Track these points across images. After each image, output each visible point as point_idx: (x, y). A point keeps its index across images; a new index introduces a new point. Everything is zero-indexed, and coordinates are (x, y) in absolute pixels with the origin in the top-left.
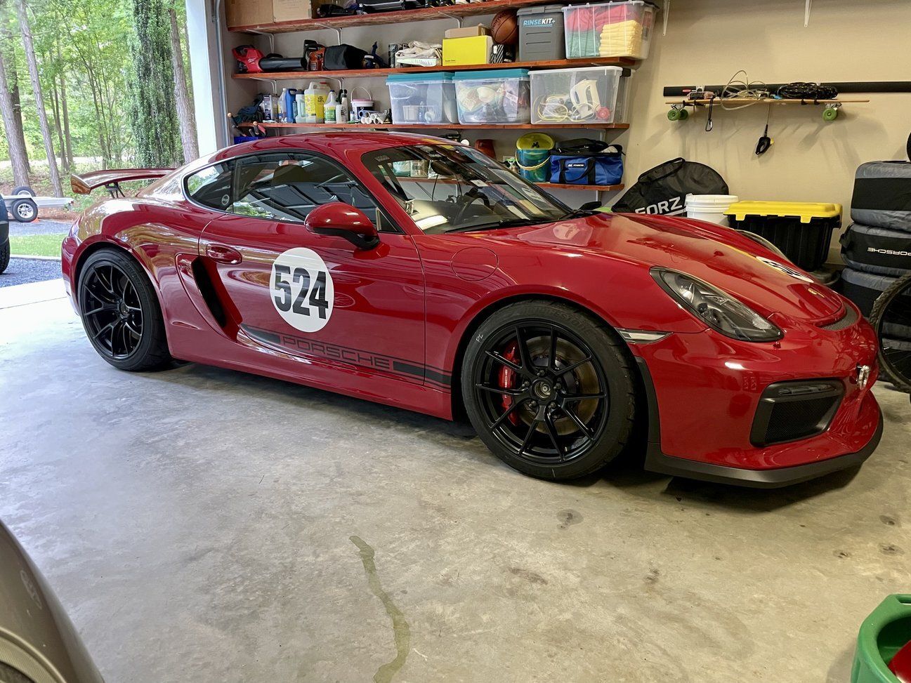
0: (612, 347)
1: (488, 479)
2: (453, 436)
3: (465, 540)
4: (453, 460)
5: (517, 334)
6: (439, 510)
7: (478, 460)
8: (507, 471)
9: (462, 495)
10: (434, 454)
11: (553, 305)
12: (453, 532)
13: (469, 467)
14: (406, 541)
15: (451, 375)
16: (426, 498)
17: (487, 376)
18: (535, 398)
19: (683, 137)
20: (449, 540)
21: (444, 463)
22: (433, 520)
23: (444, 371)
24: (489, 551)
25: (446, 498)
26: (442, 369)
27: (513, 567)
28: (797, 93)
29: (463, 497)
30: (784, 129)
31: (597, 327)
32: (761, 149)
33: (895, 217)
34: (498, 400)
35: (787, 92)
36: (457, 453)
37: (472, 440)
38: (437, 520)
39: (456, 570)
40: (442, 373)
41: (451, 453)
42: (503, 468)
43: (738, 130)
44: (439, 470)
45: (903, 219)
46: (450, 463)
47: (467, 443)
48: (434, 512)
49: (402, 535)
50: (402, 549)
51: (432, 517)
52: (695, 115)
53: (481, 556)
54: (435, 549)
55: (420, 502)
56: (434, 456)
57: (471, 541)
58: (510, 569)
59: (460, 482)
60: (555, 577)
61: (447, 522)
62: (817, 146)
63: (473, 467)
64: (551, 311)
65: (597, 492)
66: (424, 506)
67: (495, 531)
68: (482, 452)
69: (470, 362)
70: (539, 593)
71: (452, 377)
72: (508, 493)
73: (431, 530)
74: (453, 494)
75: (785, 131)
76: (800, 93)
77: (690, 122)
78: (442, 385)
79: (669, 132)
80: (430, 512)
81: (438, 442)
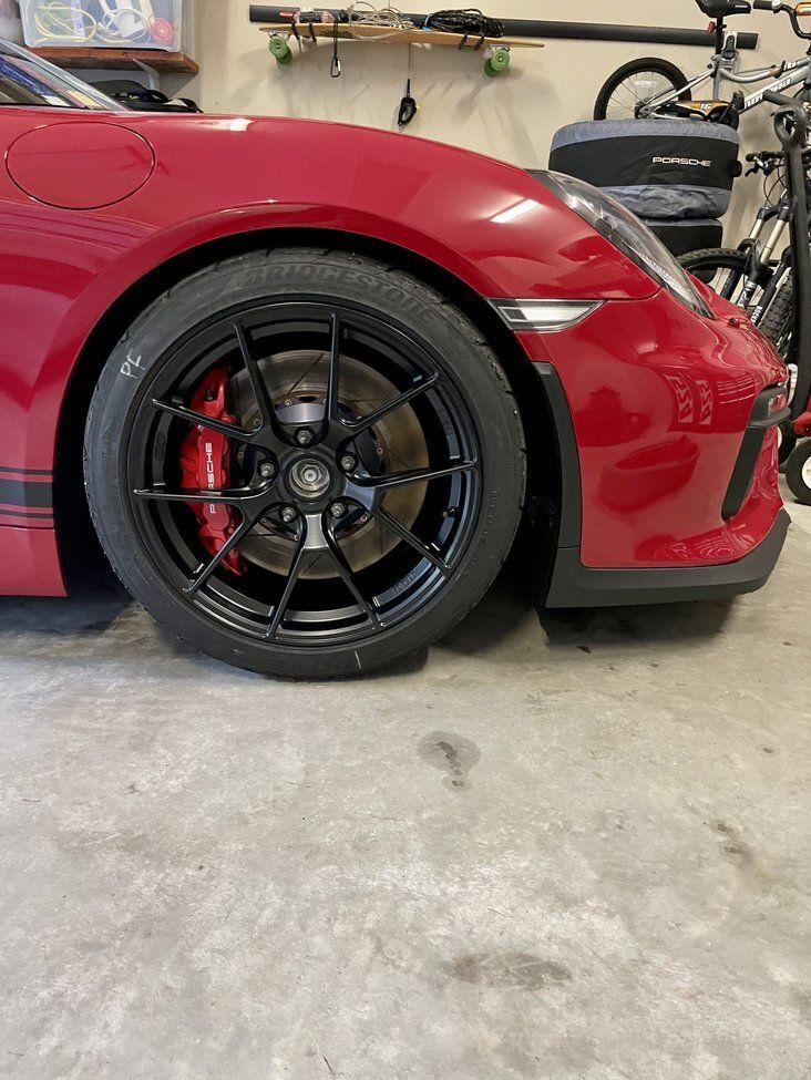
0: (483, 348)
1: (206, 714)
2: (58, 632)
3: (263, 921)
4: (91, 691)
5: (239, 342)
6: (132, 844)
7: (150, 674)
8: (237, 683)
9: (167, 777)
10: (32, 688)
11: (330, 256)
12: (212, 905)
13: (139, 698)
14: (85, 1003)
15: (49, 479)
16: (74, 820)
17: (158, 466)
18: (289, 500)
19: (288, 94)
20: (218, 937)
21: (69, 705)
22: (133, 888)
23: (27, 472)
24: (351, 929)
25: (130, 802)
26: (23, 467)
27: (448, 957)
28: (456, 24)
29: (173, 785)
30: (430, 88)
31: (443, 303)
32: (404, 118)
33: (627, 195)
34: (189, 520)
35: (439, 21)
36: (90, 671)
37: (108, 632)
38: (144, 882)
39: (310, 1054)
40: (20, 478)
41: (76, 675)
42: (221, 676)
43: (368, 86)
44: (68, 728)
45: (637, 197)
46: (87, 699)
47: (101, 641)
48: (119, 860)
49: (61, 983)
50: (87, 1046)
51: (125, 878)
52: (302, 56)
53: (344, 959)
54: (195, 991)
55: (61, 841)
56: (35, 695)
57: (282, 915)
58: (445, 967)
59: (140, 744)
60: (566, 943)
61: (178, 877)
62: (475, 115)
63: (150, 695)
64: (329, 272)
65: (447, 677)
66: (78, 849)
67: (321, 858)
68: (151, 653)
69: (109, 436)
70: (578, 1019)
71: (55, 485)
72: (274, 736)
73: (144, 926)
74: (143, 783)
75: (432, 92)
76: (460, 24)
77: (296, 68)
78: (24, 510)
79: (265, 82)
80: (108, 862)
81: (23, 657)
